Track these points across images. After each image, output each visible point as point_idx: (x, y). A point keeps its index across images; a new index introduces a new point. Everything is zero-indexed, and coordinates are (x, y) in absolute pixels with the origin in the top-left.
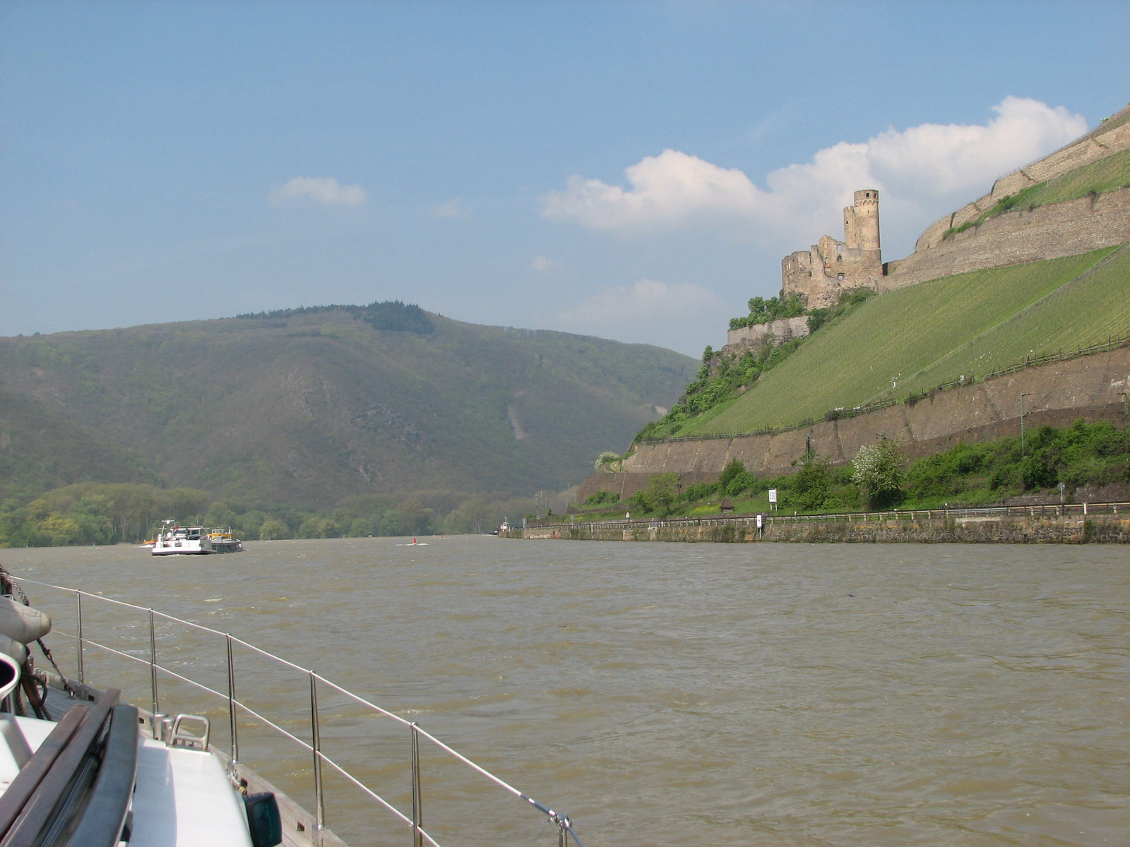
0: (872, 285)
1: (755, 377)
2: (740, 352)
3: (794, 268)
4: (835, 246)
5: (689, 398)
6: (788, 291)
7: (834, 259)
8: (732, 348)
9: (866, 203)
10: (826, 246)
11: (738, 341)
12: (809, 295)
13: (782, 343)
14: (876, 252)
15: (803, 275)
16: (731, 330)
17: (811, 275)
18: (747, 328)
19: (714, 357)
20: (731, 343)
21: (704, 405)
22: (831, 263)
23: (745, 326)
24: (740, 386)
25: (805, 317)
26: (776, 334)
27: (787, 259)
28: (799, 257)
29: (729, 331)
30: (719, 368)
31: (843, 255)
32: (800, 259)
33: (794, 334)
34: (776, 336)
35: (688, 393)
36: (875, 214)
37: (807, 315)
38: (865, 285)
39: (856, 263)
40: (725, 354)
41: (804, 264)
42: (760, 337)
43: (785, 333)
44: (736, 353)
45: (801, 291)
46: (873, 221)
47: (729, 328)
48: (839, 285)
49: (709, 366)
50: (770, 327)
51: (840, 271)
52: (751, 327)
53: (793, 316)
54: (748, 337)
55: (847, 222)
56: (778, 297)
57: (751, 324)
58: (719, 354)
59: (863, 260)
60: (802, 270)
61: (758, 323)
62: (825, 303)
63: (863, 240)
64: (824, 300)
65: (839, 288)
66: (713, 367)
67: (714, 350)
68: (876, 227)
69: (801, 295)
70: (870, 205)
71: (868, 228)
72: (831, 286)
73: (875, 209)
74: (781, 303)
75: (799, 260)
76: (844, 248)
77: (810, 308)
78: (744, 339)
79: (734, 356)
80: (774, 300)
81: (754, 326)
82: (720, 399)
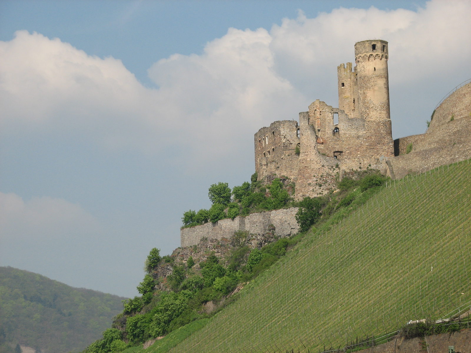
0: (382, 167)
1: (228, 290)
2: (201, 257)
3: (274, 143)
4: (330, 115)
5: (130, 320)
6: (265, 174)
7: (329, 131)
8: (187, 251)
9: (372, 58)
10: (318, 115)
11: (197, 242)
12: (295, 179)
13: (261, 244)
14: (384, 124)
15: (287, 153)
16: (186, 227)
17: (298, 153)
18: (210, 224)
19: (163, 264)
20: (187, 244)
21: (154, 328)
22: (325, 137)
23: (206, 221)
24: (206, 302)
25: (292, 209)
26: (252, 232)
27: (263, 131)
28: (281, 129)
29: (182, 228)
30: (170, 278)
31: (341, 126)
32: (284, 131)
33: (278, 233)
34: (252, 235)
35: (127, 313)
36: (383, 72)
37: (295, 205)
38: (373, 167)
39: (358, 137)
40: (178, 260)
41: (288, 138)
42: (228, 236)
43: (265, 230)
44: (194, 258)
45: (284, 174)
46: (381, 82)
47: (182, 224)
48: (337, 166)
49: (155, 276)
50: (242, 223)
51: (337, 148)
52: (215, 223)
53: (276, 208)
54: (211, 236)
55: (343, 85)
56: (250, 182)
57: (215, 219)
58: (169, 260)
59: (368, 134)
60: (286, 147)
61: (225, 217)
62: (320, 191)
63: (368, 108)
64: (318, 187)
65: (337, 170)
66: (161, 278)
67: (162, 255)
68: (384, 90)
69: (284, 179)
70: (378, 60)
71: (374, 91)
72: (326, 169)
73: (384, 66)
74: (257, 191)
75: (282, 133)
76: (342, 117)
77: (298, 197)
78: (204, 239)
79: (192, 263)
80: (246, 187)
81: (219, 222)
82: (178, 320)
